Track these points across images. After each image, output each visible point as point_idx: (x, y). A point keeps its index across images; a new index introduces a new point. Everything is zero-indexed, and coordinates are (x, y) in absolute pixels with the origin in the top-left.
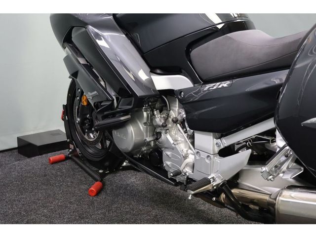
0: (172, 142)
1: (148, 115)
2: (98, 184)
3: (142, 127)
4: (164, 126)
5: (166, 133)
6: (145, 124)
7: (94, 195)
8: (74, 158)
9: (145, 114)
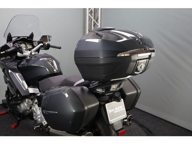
0: (35, 110)
1: (28, 101)
2: (15, 124)
3: (26, 105)
4: (32, 105)
5: (33, 107)
6: (27, 103)
7: (13, 128)
8: (10, 113)
9: (27, 100)
